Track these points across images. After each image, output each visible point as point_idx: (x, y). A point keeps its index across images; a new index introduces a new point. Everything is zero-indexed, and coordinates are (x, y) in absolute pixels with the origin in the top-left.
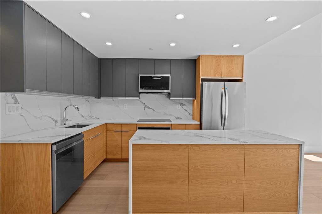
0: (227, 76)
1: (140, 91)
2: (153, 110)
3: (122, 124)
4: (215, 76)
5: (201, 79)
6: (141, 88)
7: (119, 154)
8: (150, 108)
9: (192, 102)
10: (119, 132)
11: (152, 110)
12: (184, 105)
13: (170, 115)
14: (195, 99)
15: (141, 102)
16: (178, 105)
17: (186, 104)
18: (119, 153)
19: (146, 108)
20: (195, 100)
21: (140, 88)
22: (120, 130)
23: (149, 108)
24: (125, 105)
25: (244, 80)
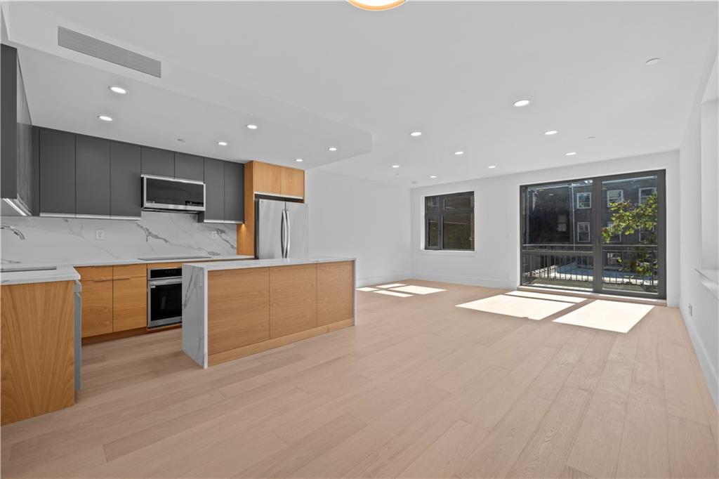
0: (287, 195)
1: (147, 204)
2: (166, 241)
3: (113, 266)
4: (273, 192)
5: (255, 195)
6: (149, 199)
7: (107, 325)
8: (159, 238)
9: (236, 228)
10: (107, 282)
11: (163, 241)
12: (223, 232)
13: (200, 249)
14: (244, 223)
15: (139, 225)
16: (213, 232)
17: (226, 231)
18: (108, 323)
19: (150, 238)
20: (243, 225)
21: (147, 200)
22: (110, 278)
23: (157, 237)
24: (97, 231)
25: (306, 201)
